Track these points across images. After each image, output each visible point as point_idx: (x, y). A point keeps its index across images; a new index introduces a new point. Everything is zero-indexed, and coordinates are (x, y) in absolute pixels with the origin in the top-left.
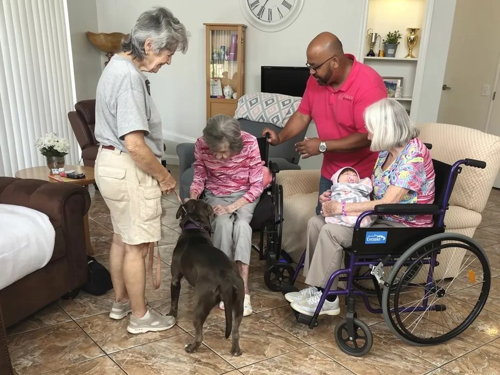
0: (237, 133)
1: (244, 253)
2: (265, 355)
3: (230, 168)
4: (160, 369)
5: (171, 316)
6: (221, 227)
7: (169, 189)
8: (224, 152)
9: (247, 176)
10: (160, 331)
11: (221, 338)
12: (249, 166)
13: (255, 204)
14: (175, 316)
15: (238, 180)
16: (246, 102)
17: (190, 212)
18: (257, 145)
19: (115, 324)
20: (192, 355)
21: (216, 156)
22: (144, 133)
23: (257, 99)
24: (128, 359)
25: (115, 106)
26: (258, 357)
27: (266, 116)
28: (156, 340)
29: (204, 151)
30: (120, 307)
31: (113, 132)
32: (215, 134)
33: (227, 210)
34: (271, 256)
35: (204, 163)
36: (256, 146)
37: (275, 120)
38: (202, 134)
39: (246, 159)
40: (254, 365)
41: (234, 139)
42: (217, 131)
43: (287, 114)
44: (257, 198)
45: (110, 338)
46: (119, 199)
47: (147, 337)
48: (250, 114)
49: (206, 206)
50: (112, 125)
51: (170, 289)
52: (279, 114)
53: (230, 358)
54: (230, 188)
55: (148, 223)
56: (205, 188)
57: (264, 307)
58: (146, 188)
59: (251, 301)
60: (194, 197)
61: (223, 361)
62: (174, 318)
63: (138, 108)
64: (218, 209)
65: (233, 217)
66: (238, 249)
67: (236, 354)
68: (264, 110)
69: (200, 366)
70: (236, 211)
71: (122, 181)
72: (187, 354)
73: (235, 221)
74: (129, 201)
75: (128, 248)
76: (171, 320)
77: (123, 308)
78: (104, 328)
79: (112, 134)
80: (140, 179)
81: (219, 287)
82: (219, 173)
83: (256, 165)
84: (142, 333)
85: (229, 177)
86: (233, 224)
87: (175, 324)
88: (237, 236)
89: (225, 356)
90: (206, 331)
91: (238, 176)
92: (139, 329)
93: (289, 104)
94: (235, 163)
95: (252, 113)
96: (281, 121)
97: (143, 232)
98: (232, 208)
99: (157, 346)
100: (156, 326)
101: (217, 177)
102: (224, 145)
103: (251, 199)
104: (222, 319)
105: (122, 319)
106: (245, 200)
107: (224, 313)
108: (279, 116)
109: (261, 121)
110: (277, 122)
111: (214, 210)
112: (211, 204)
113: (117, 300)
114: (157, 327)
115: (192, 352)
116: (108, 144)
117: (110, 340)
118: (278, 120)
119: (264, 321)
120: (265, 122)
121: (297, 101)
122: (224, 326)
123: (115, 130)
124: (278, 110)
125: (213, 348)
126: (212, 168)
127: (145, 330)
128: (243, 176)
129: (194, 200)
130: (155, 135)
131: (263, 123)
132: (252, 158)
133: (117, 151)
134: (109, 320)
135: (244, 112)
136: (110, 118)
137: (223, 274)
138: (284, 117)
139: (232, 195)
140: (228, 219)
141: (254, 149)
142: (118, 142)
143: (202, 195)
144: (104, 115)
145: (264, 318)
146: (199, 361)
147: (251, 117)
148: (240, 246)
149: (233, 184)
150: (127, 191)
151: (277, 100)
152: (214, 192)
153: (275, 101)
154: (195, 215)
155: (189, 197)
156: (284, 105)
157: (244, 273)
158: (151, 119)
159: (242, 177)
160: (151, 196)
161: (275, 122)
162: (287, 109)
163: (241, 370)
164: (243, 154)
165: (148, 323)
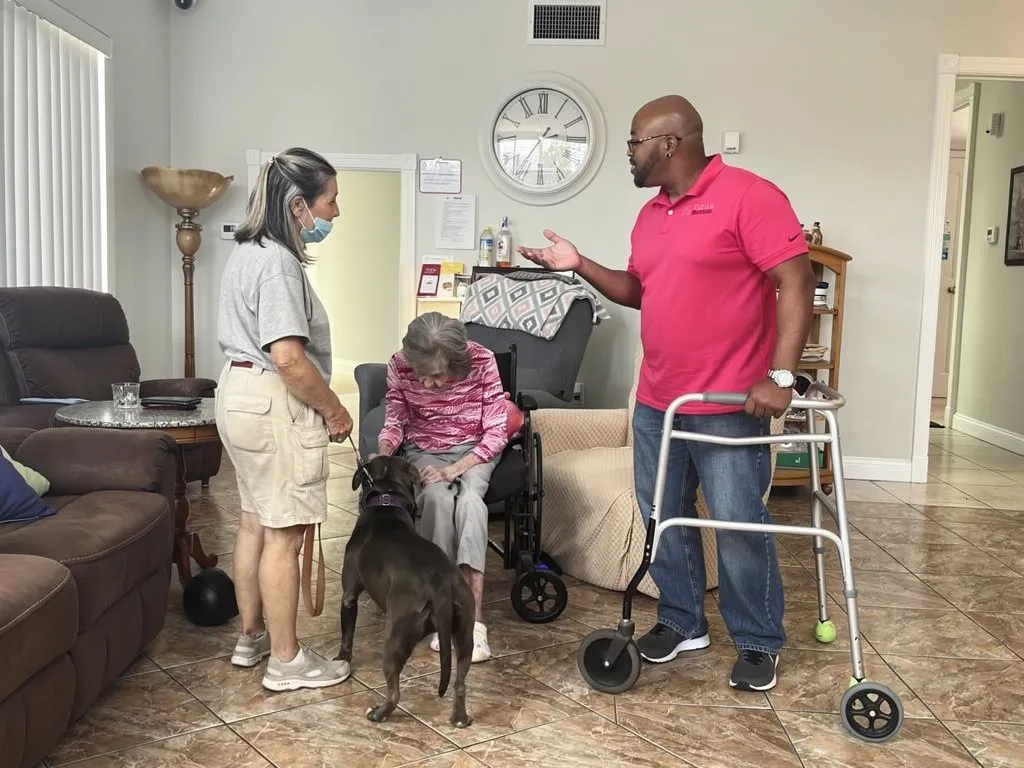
0: (461, 344)
1: (473, 551)
2: (511, 727)
3: (448, 403)
4: (320, 749)
5: (341, 661)
6: (433, 504)
7: (342, 432)
8: (436, 376)
9: (478, 417)
10: (322, 688)
11: (433, 698)
12: (483, 400)
13: (492, 465)
14: (349, 660)
15: (461, 424)
16: (477, 295)
17: (378, 477)
18: (495, 366)
19: (243, 674)
20: (379, 726)
21: (423, 383)
22: (302, 340)
23: (496, 289)
24: (264, 730)
25: (256, 299)
26: (497, 729)
27: (512, 320)
28: (314, 701)
29: (402, 374)
30: (251, 645)
31: (252, 340)
32: (422, 344)
33: (443, 475)
34: (524, 557)
35: (403, 395)
36: (493, 367)
37: (530, 324)
38: (401, 346)
39: (476, 387)
40: (492, 742)
41: (458, 355)
42: (427, 340)
43: (551, 314)
44: (496, 454)
45: (232, 698)
46: (258, 448)
47: (298, 696)
48: (484, 315)
49: (407, 468)
50: (251, 329)
51: (339, 616)
52: (535, 314)
53: (449, 731)
54: (448, 439)
55: (306, 489)
56: (405, 438)
57: (511, 648)
58: (304, 429)
59: (488, 638)
60: (385, 452)
61: (437, 736)
62: (347, 664)
63: (293, 300)
64: (428, 472)
65: (455, 488)
66: (463, 543)
67: (459, 723)
68: (508, 310)
69: (395, 744)
70: (460, 476)
71: (265, 418)
72: (370, 723)
73: (459, 494)
74: (275, 453)
75: (269, 536)
76: (342, 668)
77: (256, 646)
78: (223, 681)
79: (251, 344)
80: (294, 415)
81: (429, 605)
82: (430, 411)
83: (494, 397)
84: (289, 691)
85: (448, 417)
86: (455, 498)
87: (350, 676)
88: (462, 521)
89: (441, 727)
90: (406, 686)
91: (461, 416)
92: (283, 682)
93: (552, 297)
94: (458, 394)
95: (488, 315)
96: (539, 326)
97: (299, 506)
98: (452, 472)
99: (316, 711)
100: (315, 677)
101: (426, 419)
102: (438, 364)
103: (485, 457)
104: (435, 667)
105: (254, 666)
106: (476, 458)
107: (437, 657)
108: (536, 318)
109: (505, 326)
110: (532, 328)
111: (422, 474)
112: (415, 464)
113: (245, 631)
114: (317, 679)
115: (379, 720)
116: (241, 358)
117: (232, 701)
118: (535, 325)
119: (510, 671)
120: (511, 328)
121: (568, 291)
122: (437, 679)
123: (254, 337)
124: (532, 307)
125: (416, 714)
126: (417, 403)
127: (294, 684)
128: (472, 416)
129: (385, 457)
130: (320, 347)
131: (508, 329)
132: (485, 386)
133: (256, 369)
134: (231, 668)
135: (474, 312)
136: (248, 318)
137: (436, 582)
138: (544, 319)
139: (453, 450)
140: (446, 490)
141: (490, 369)
142: (260, 356)
143: (401, 450)
144: (238, 313)
145: (510, 666)
146: (393, 735)
147: (487, 320)
148: (468, 539)
149: (455, 431)
150: (271, 436)
151: (532, 289)
152: (422, 445)
153: (529, 292)
154: (387, 482)
155: (377, 453)
156: (543, 299)
157: (476, 590)
158: (313, 319)
159: (469, 418)
160: (312, 443)
161: (529, 327)
162: (550, 307)
163: (468, 750)
164: (470, 378)
165: (301, 673)
